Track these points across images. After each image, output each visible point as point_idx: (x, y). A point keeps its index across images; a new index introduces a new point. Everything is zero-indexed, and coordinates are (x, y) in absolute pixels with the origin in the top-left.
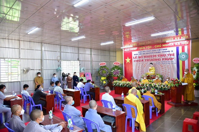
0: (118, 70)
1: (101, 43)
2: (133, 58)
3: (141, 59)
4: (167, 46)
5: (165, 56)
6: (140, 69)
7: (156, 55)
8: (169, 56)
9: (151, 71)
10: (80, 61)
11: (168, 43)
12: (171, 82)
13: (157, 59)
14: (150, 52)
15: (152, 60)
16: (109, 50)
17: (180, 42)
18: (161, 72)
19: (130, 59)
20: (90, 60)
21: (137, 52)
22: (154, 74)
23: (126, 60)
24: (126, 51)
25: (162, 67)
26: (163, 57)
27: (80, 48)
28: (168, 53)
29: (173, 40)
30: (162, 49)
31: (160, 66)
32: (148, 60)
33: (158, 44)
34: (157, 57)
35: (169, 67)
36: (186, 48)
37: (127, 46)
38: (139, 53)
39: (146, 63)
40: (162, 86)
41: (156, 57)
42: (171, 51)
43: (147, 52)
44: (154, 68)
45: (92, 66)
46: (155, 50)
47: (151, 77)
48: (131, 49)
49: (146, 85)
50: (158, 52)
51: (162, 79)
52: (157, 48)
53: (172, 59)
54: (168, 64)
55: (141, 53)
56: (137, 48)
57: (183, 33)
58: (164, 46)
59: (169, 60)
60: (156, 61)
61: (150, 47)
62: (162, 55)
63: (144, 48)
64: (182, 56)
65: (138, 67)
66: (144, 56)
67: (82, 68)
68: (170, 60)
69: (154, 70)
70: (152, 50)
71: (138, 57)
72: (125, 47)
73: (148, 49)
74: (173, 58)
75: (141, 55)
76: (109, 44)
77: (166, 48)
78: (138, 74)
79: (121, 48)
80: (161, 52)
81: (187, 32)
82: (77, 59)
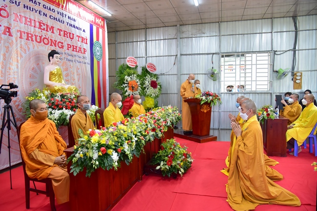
5: (73, 38)
8: (78, 40)
13: (55, 41)
28: (77, 32)
32: (30, 37)
35: (79, 72)
41: (53, 32)
42: (82, 30)
52: (56, 4)
59: (79, 52)
62: (66, 34)
66: (16, 14)
70: (42, 3)
77: (75, 18)
80: (66, 23)
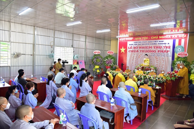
0: (112, 59)
1: (96, 30)
2: (128, 48)
3: (136, 50)
4: (164, 38)
6: (135, 59)
7: (151, 47)
8: (164, 48)
9: (146, 62)
10: (74, 47)
11: (165, 35)
12: (167, 75)
13: (152, 51)
14: (146, 43)
15: (147, 51)
16: (104, 38)
17: (178, 35)
18: (155, 64)
19: (125, 49)
20: (84, 48)
21: (132, 43)
22: (149, 65)
23: (121, 49)
24: (121, 41)
25: (157, 59)
26: (159, 49)
27: (74, 35)
28: (164, 45)
29: (170, 33)
30: (158, 40)
31: (155, 58)
32: (143, 51)
33: (155, 36)
34: (153, 49)
35: (164, 59)
36: (183, 41)
37: (123, 35)
38: (135, 43)
39: (141, 54)
40: (157, 79)
42: (167, 44)
43: (143, 43)
44: (148, 59)
45: (86, 54)
46: (151, 41)
47: (146, 69)
48: (127, 39)
49: (141, 76)
50: (154, 44)
51: (156, 71)
52: (153, 39)
53: (167, 52)
54: (163, 57)
55: (136, 43)
56: (133, 39)
57: (181, 25)
58: (161, 38)
59: (164, 52)
60: (151, 53)
61: (147, 38)
62: (157, 47)
63: (140, 38)
64: (178, 49)
65: (132, 57)
66: (140, 47)
67: (76, 56)
68: (166, 52)
69: (148, 62)
70: (148, 41)
71: (133, 48)
72: (121, 36)
73: (144, 39)
74: (169, 51)
75: (136, 46)
76: (105, 32)
77: (163, 40)
78: (132, 65)
79: (117, 37)
80: (157, 44)
81: (186, 25)
82: (71, 46)
